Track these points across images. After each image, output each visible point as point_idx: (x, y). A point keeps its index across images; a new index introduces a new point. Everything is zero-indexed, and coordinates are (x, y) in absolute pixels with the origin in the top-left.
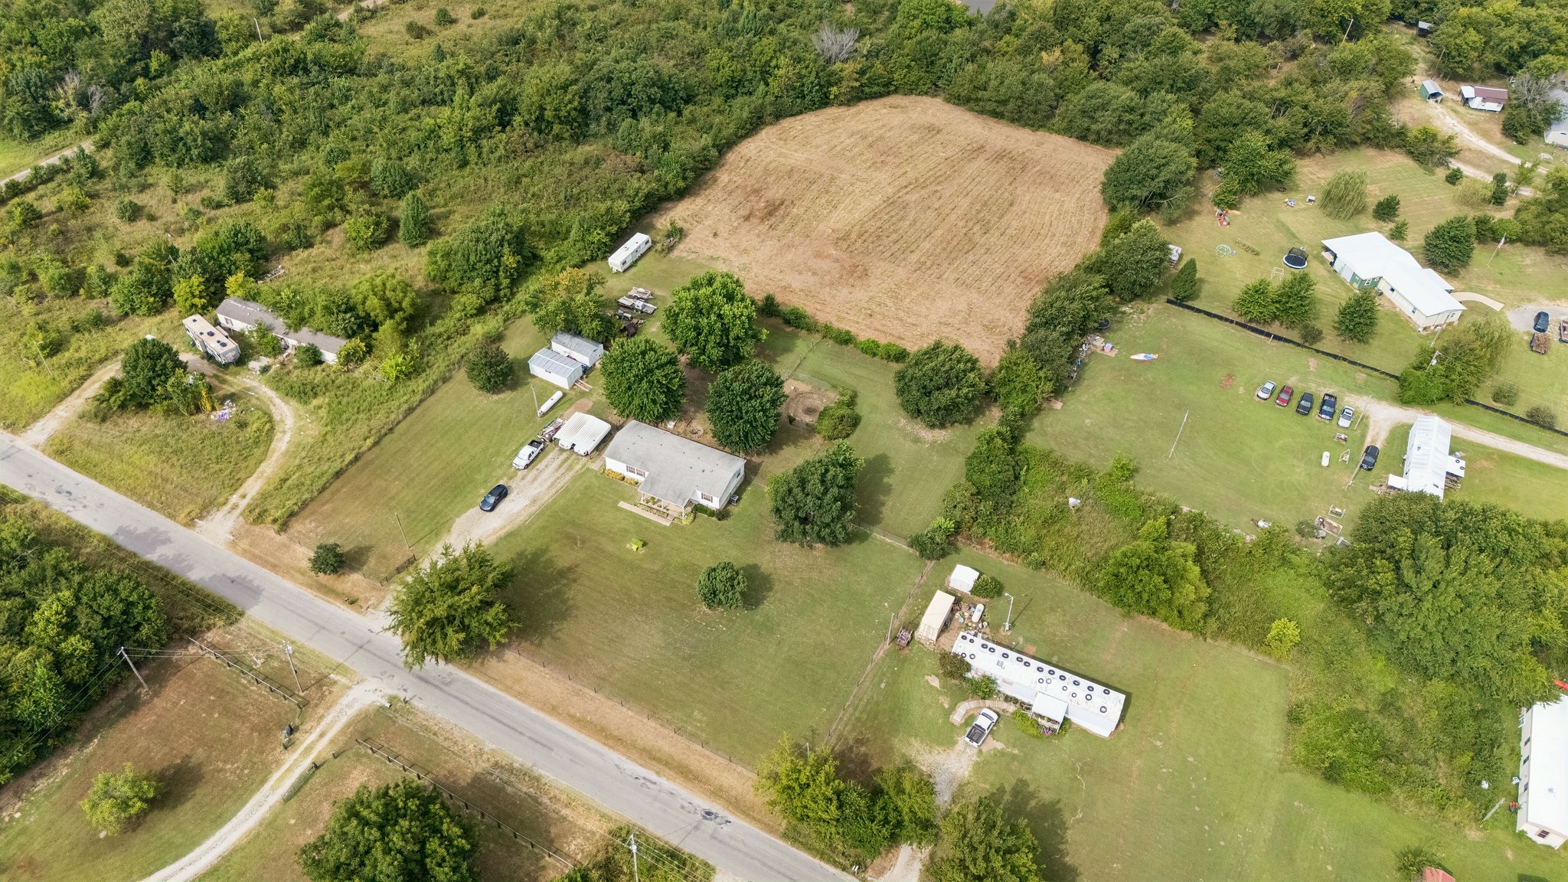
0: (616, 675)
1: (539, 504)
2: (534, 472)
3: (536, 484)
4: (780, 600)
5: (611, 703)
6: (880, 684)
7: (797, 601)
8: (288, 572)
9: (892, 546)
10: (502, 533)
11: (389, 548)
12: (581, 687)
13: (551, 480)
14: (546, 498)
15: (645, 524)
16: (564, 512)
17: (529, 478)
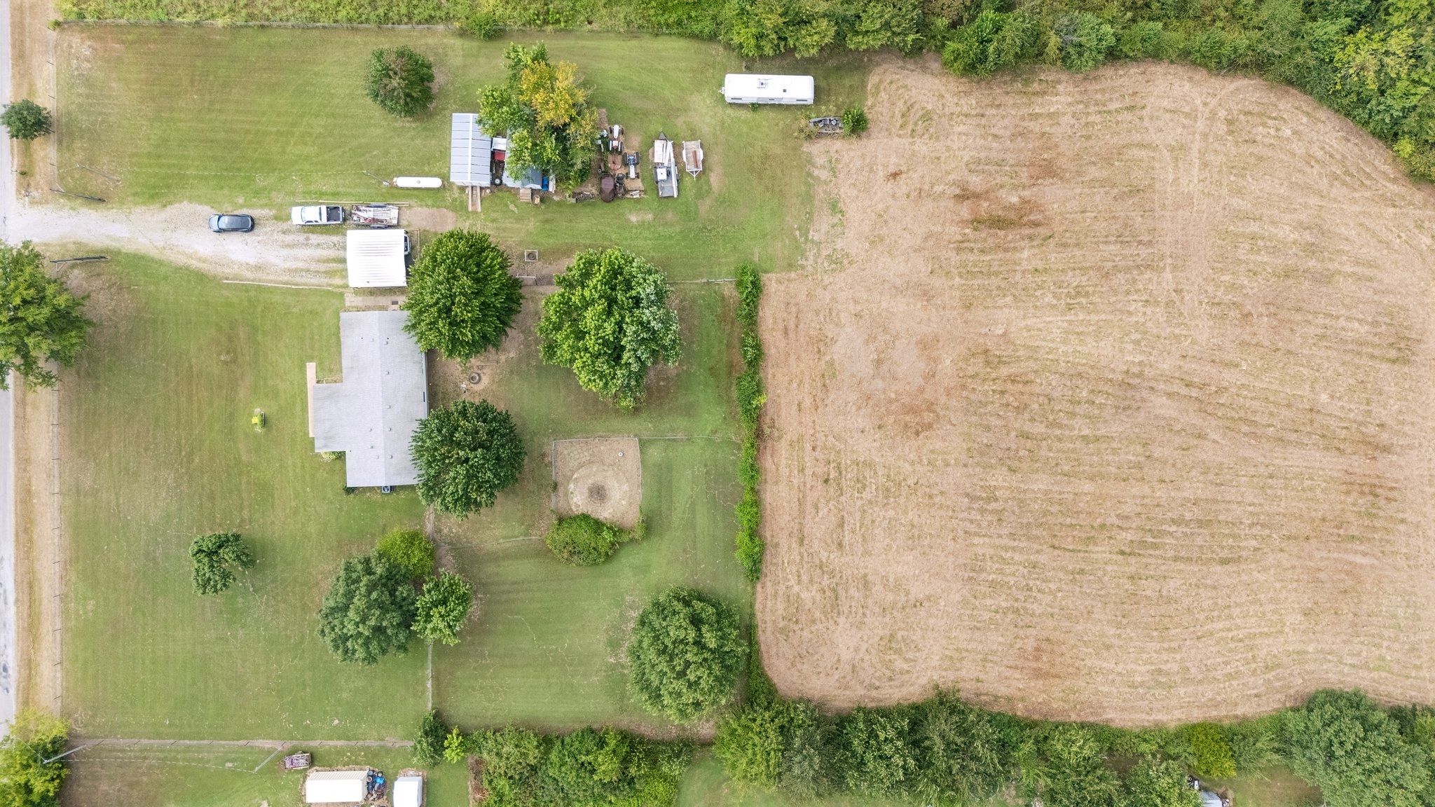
0: (89, 500)
1: (260, 275)
2: (301, 238)
3: (286, 252)
4: (277, 611)
5: (57, 514)
6: (228, 761)
7: (285, 629)
8: (22, 76)
9: (423, 692)
10: (195, 264)
11: (105, 159)
12: (57, 474)
13: (300, 265)
14: (269, 278)
15: (298, 408)
16: (263, 311)
17: (289, 238)
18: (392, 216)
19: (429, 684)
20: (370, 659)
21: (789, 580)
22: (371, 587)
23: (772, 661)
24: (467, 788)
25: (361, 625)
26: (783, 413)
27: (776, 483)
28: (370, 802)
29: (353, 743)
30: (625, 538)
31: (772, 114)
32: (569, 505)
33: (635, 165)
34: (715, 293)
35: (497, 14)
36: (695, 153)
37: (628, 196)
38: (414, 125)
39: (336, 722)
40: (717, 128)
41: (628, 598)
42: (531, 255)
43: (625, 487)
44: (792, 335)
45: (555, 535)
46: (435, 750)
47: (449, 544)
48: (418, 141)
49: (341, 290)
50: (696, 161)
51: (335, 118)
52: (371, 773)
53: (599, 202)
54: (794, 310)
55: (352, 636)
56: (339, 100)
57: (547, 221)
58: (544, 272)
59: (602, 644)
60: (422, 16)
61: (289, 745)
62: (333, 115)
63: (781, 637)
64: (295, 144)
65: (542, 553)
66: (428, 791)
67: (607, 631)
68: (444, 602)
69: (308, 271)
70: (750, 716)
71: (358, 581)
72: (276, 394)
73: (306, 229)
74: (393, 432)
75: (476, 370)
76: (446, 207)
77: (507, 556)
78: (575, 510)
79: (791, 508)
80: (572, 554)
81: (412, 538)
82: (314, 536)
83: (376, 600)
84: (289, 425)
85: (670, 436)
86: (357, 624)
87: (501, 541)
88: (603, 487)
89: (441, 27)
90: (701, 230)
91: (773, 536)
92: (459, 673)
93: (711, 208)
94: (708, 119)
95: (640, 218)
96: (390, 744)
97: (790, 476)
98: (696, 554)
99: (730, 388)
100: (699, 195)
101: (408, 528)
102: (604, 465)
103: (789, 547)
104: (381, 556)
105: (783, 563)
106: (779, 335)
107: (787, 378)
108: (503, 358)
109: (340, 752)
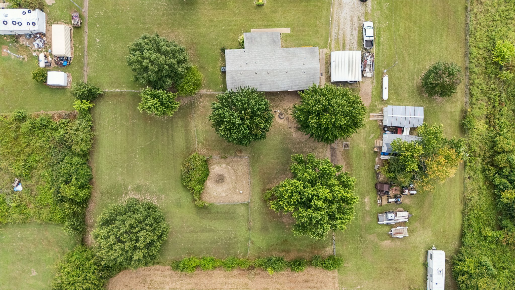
2: (356, 26)
3: (348, 18)
4: (158, 10)
7: (149, 15)
9: (113, 87)
13: (342, 25)
14: (335, 9)
15: (266, 23)
16: (318, 5)
17: (356, 19)
18: (368, 74)
19: (118, 90)
20: (130, 64)
21: (172, 283)
22: (170, 66)
23: (128, 275)
24: (61, 110)
25: (148, 61)
26: (263, 280)
27: (225, 276)
28: (54, 58)
29: (86, 49)
30: (196, 196)
31: (421, 273)
32: (214, 164)
33: (396, 202)
34: (327, 243)
35: (475, 130)
36: (402, 233)
37: (378, 197)
38: (415, 85)
39: (98, 41)
40: (414, 244)
41: (163, 196)
42: (347, 146)
43: (223, 194)
44: (305, 284)
45: (198, 159)
46: (80, 95)
47: (194, 102)
48: (406, 88)
49: (329, 47)
50: (397, 234)
51: (419, 45)
52: (69, 59)
53: (375, 182)
54: (318, 285)
55: (143, 54)
56: (428, 47)
57: (365, 154)
58: (338, 152)
59: (138, 182)
60: (473, 90)
61: (85, 15)
62: (420, 43)
63: (141, 279)
64: (405, 23)
65: (189, 151)
66: (60, 89)
67: (146, 185)
68: (162, 104)
69: (339, 29)
70: (95, 271)
71: (174, 57)
72: (274, 12)
73: (361, 28)
74: (255, 75)
75: (286, 116)
76: (372, 102)
77: (187, 132)
78: (211, 167)
79: (211, 284)
80: (188, 168)
81: (198, 85)
82: (198, 31)
83: (163, 68)
84: (257, 18)
85: (251, 218)
86: (149, 58)
87: (195, 129)
88: (223, 182)
89: (467, 100)
90: (361, 236)
91: (196, 274)
92: (123, 106)
93: (372, 241)
94: (419, 239)
95: (366, 203)
96: (85, 69)
97: (228, 283)
98: (187, 233)
99: (276, 251)
100: (379, 235)
101: (203, 82)
102: (236, 183)
103: (190, 284)
104: (188, 69)
105: (181, 280)
106: (305, 277)
107: (281, 282)
108: (292, 130)
109: (81, 42)
